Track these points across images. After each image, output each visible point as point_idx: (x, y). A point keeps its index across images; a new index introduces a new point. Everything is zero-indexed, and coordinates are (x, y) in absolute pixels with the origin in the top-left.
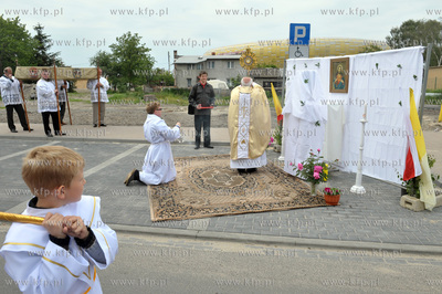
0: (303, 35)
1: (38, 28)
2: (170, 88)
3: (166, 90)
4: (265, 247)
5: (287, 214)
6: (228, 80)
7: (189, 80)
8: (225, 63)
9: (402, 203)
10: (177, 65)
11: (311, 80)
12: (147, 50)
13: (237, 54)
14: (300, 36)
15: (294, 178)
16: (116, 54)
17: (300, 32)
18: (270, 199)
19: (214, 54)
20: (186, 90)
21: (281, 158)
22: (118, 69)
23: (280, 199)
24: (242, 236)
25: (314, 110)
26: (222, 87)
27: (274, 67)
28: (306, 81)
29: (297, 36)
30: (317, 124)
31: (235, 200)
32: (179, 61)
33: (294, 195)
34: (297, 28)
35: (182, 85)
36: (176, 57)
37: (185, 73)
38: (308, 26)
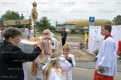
1: (22, 15)
3: (54, 31)
4: (88, 69)
5: (92, 63)
6: (70, 29)
7: (60, 29)
8: (69, 25)
9: (119, 62)
11: (97, 32)
12: (49, 21)
14: (92, 20)
15: (92, 55)
16: (41, 22)
17: (92, 19)
18: (87, 59)
19: (66, 22)
20: (59, 32)
21: (88, 50)
22: (41, 25)
23: (89, 59)
24: (82, 66)
26: (69, 31)
27: (82, 26)
28: (96, 32)
30: (98, 42)
31: (79, 59)
32: (57, 24)
33: (92, 58)
34: (91, 18)
35: (58, 30)
36: (56, 23)
38: (94, 18)
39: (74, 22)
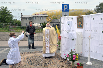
0: (67, 8)
2: (19, 26)
6: (41, 24)
8: (40, 18)
10: (22, 18)
11: (70, 24)
12: (11, 13)
13: (44, 14)
19: (35, 14)
21: (60, 52)
25: (72, 35)
26: (39, 26)
27: (57, 19)
28: (68, 25)
29: (64, 9)
30: (73, 39)
32: (23, 17)
33: (66, 66)
34: (64, 6)
35: (24, 25)
36: (22, 15)
37: (25, 21)
38: (68, 5)
39: (46, 14)
